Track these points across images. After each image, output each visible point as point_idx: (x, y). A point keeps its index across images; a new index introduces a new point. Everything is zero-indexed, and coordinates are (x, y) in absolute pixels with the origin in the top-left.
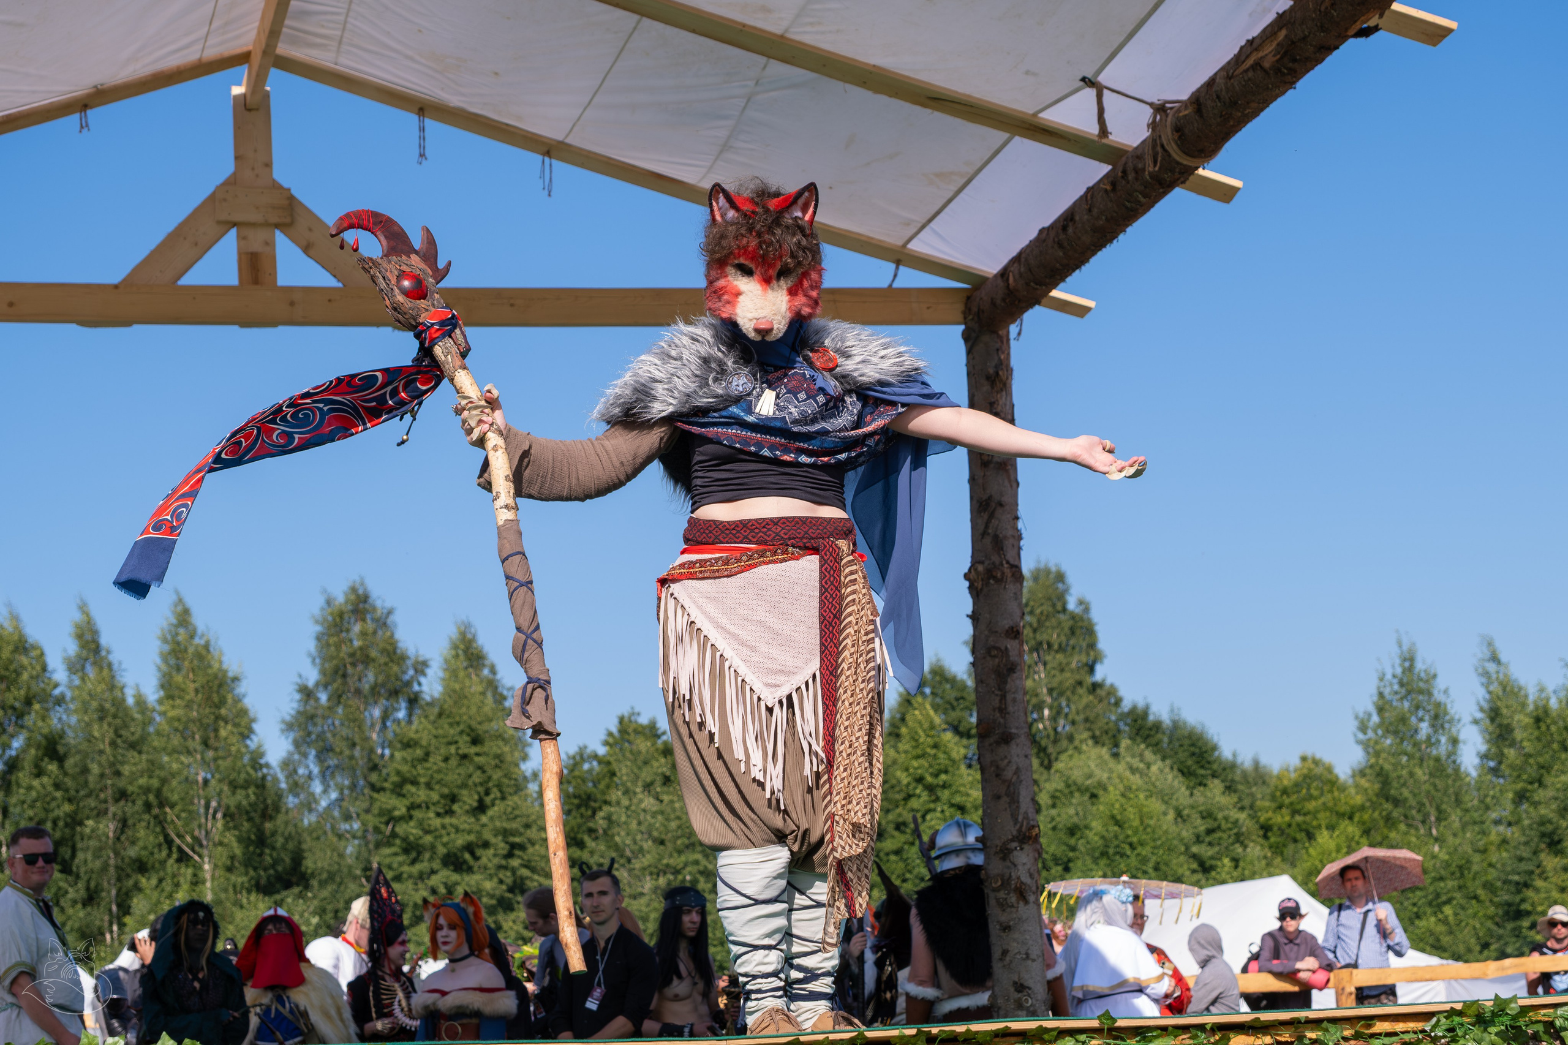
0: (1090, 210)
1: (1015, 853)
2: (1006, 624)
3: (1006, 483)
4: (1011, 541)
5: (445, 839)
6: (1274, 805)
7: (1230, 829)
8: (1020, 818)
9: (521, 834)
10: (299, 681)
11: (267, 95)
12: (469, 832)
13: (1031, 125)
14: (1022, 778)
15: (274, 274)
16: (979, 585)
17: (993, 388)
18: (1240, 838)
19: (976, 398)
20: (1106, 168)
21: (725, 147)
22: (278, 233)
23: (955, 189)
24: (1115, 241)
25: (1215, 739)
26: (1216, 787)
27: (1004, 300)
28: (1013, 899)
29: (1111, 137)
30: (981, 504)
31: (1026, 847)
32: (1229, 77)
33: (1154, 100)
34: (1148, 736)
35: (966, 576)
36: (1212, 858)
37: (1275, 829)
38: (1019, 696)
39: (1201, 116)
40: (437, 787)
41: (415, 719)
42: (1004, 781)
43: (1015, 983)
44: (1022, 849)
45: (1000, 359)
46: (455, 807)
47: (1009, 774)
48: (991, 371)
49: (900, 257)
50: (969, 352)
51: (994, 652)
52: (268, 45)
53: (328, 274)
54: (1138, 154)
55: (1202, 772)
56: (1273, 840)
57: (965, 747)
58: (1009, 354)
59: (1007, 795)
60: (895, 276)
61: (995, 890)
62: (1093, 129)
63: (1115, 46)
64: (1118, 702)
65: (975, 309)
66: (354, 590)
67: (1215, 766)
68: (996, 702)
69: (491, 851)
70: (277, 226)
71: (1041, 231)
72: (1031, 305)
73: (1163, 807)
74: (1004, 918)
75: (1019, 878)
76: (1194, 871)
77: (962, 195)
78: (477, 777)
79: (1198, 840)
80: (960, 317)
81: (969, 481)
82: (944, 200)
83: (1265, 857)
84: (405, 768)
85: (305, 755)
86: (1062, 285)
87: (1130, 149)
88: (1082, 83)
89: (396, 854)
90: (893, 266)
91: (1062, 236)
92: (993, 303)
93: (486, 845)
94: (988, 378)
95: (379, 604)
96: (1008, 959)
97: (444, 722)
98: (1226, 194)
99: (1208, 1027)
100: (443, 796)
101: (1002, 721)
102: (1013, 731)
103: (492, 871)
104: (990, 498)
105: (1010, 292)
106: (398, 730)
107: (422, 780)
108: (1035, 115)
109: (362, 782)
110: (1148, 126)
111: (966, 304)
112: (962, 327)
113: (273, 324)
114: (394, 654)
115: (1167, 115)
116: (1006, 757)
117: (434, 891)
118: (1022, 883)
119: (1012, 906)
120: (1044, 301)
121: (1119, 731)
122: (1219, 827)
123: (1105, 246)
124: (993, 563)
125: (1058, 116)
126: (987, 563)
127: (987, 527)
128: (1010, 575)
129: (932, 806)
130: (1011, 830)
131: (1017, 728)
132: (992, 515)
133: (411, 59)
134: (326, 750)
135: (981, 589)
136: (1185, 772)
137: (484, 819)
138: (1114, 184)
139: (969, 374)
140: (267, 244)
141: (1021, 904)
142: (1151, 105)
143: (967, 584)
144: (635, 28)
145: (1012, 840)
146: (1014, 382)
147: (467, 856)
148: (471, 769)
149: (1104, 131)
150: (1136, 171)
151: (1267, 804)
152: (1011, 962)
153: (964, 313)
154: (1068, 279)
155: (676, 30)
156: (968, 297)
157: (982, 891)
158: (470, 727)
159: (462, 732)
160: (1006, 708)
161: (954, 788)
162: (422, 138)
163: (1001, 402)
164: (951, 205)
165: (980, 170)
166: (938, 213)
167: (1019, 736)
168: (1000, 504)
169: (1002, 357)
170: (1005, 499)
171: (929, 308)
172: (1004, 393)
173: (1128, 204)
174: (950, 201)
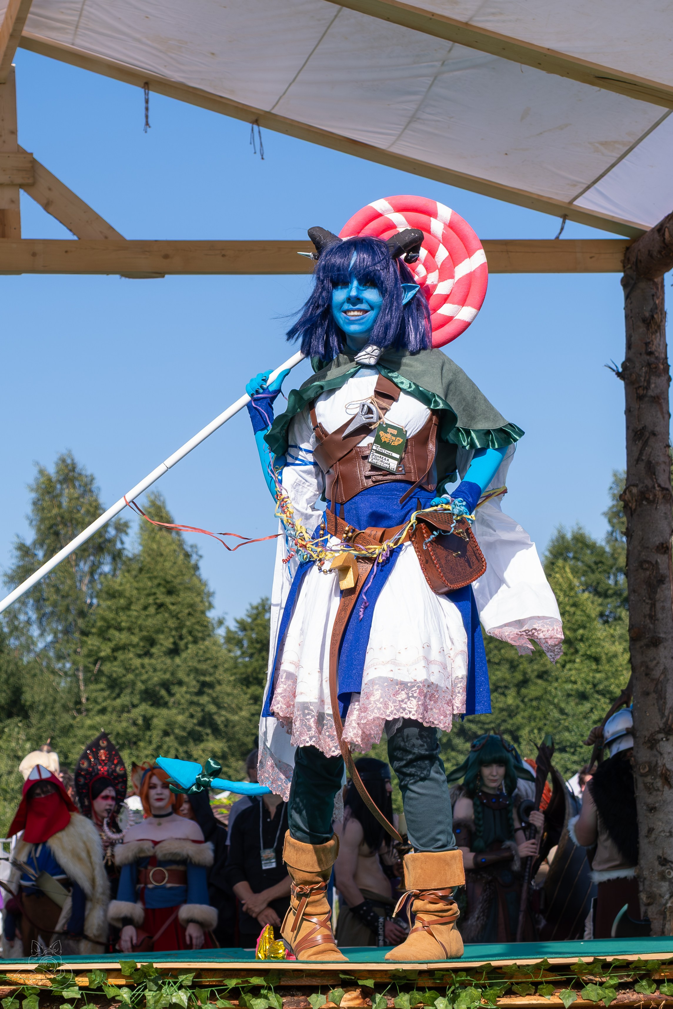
1: (661, 743)
2: (657, 540)
3: (659, 415)
4: (663, 466)
5: (145, 677)
8: (667, 713)
10: (19, 539)
11: (13, 70)
12: (165, 671)
14: (669, 677)
15: (18, 228)
16: (633, 505)
17: (648, 329)
19: (633, 338)
21: (413, 118)
22: (22, 192)
23: (619, 156)
27: (660, 252)
28: (659, 783)
30: (636, 433)
31: (671, 738)
35: (622, 498)
38: (667, 604)
41: (119, 573)
42: (653, 680)
43: (659, 857)
44: (667, 740)
45: (655, 303)
46: (154, 649)
47: (657, 673)
48: (647, 314)
49: (567, 213)
50: (627, 297)
51: (646, 566)
52: (14, 30)
53: (65, 228)
58: (663, 299)
59: (655, 692)
60: (562, 229)
61: (642, 775)
65: (633, 259)
66: (63, 461)
68: (646, 610)
69: (184, 689)
70: (21, 186)
74: (650, 800)
75: (664, 765)
77: (625, 161)
80: (620, 266)
81: (626, 412)
82: (608, 165)
84: (111, 616)
89: (101, 690)
90: (560, 220)
92: (650, 254)
93: (179, 683)
94: (644, 320)
96: (653, 836)
97: (144, 577)
102: (662, 635)
104: (644, 428)
105: (666, 246)
106: (104, 583)
107: (125, 626)
111: (625, 254)
112: (622, 275)
113: (18, 272)
116: (655, 659)
118: (667, 769)
119: (658, 790)
124: (647, 486)
126: (640, 486)
127: (641, 453)
128: (661, 497)
130: (658, 723)
131: (665, 633)
132: (646, 444)
133: (139, 41)
134: (42, 600)
135: (635, 509)
137: (178, 661)
139: (627, 317)
140: (12, 201)
141: (666, 788)
143: (622, 504)
144: (336, 14)
145: (659, 732)
146: (666, 324)
148: (167, 616)
152: (656, 838)
153: (623, 262)
156: (627, 249)
157: (631, 777)
158: (166, 580)
159: (159, 585)
160: (655, 615)
162: (147, 109)
163: (655, 343)
164: (614, 169)
165: (641, 139)
166: (602, 176)
167: (666, 640)
168: (654, 434)
169: (657, 302)
170: (657, 429)
171: (591, 258)
172: (658, 334)
174: (613, 166)
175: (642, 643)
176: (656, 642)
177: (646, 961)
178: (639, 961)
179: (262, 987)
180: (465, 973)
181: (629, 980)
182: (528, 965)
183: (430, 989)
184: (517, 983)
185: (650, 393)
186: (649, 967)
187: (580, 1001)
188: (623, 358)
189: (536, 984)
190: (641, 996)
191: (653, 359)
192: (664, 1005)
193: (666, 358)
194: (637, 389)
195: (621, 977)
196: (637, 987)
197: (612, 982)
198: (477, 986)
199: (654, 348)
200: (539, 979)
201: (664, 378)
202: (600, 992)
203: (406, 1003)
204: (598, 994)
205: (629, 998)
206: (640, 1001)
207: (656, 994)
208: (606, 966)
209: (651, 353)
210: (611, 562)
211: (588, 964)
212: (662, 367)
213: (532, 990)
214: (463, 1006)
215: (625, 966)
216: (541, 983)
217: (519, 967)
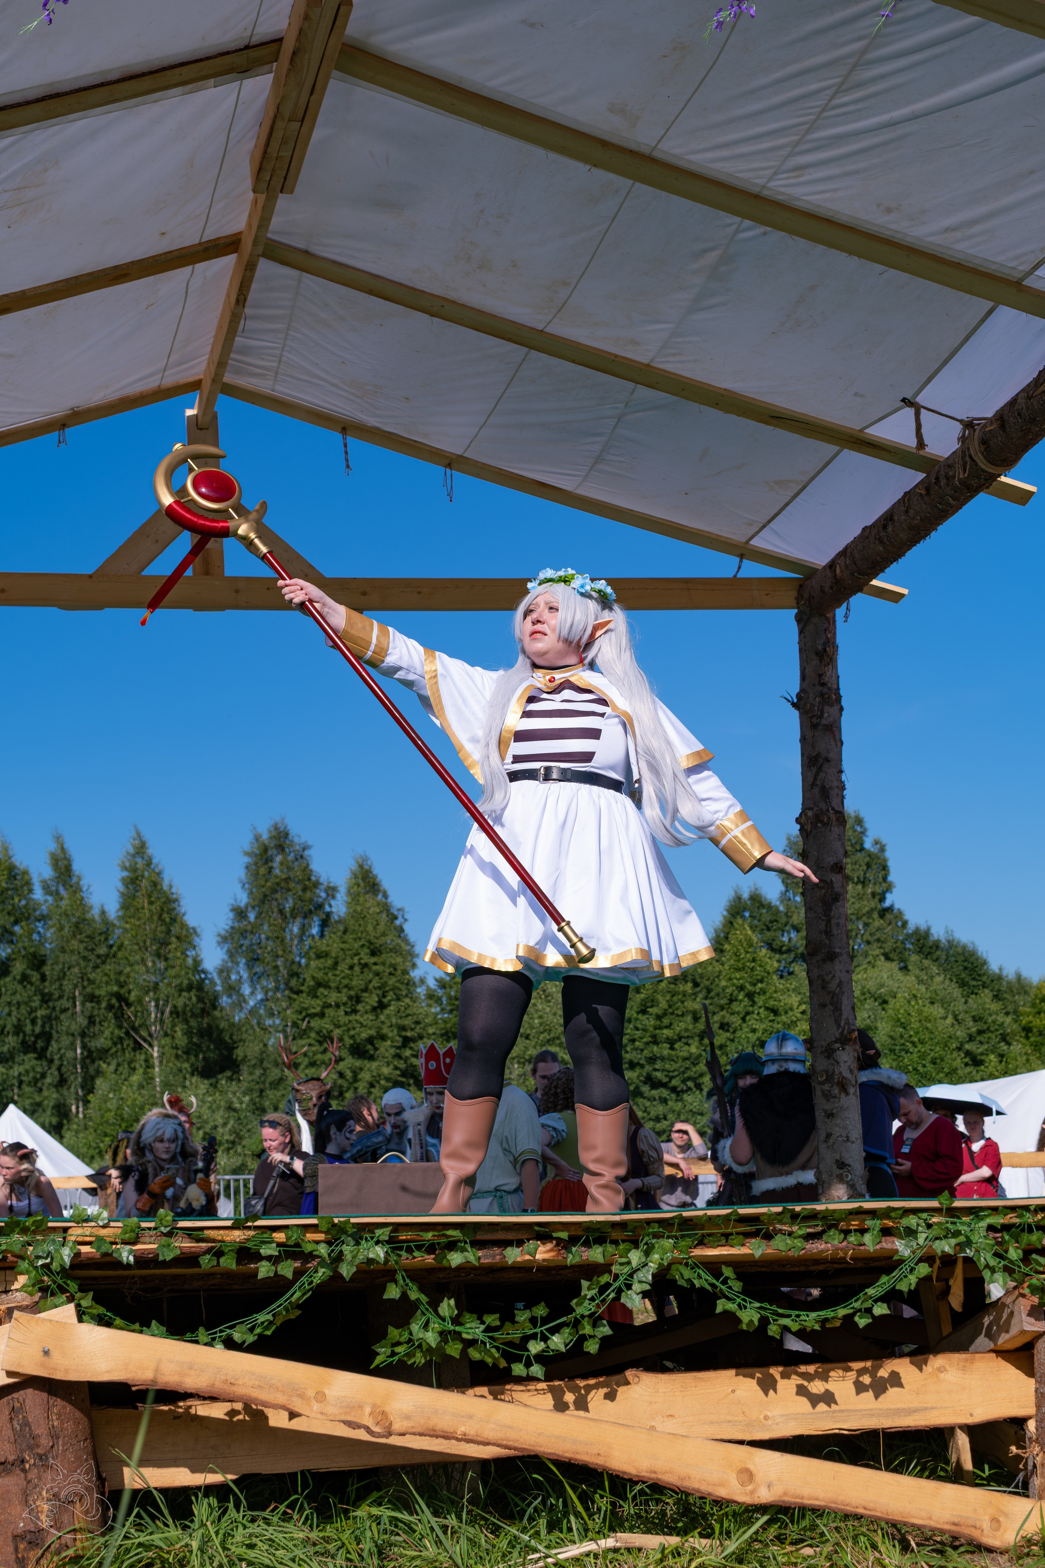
0: (907, 511)
1: (838, 1052)
2: (831, 860)
3: (832, 742)
4: (837, 791)
5: (352, 1032)
6: (1034, 1011)
7: (997, 1030)
8: (842, 1024)
9: (412, 1030)
10: (233, 902)
11: (216, 416)
12: (370, 1028)
13: (858, 439)
14: (844, 989)
15: (222, 567)
16: (808, 828)
17: (821, 662)
18: (1005, 1038)
19: (806, 671)
20: (920, 476)
21: (599, 460)
23: (792, 494)
24: (928, 538)
25: (985, 955)
26: (986, 996)
27: (831, 588)
28: (836, 1091)
29: (927, 450)
30: (811, 760)
31: (847, 1047)
32: (1029, 398)
33: (963, 417)
34: (929, 953)
35: (798, 821)
36: (982, 1054)
37: (1035, 1030)
38: (842, 921)
39: (1005, 431)
40: (345, 990)
41: (326, 933)
42: (829, 993)
43: (837, 1161)
44: (844, 1049)
45: (828, 638)
46: (360, 1007)
47: (833, 986)
48: (820, 648)
49: (744, 552)
50: (801, 632)
54: (949, 463)
55: (974, 983)
56: (1032, 1039)
57: (779, 961)
58: (835, 634)
59: (831, 1004)
60: (739, 568)
61: (821, 1083)
62: (912, 442)
63: (931, 372)
64: (905, 924)
65: (806, 596)
66: (276, 828)
67: (984, 979)
68: (822, 926)
69: (389, 1043)
71: (864, 529)
72: (852, 594)
73: (942, 1011)
74: (828, 1107)
75: (841, 1073)
76: (966, 1065)
77: (798, 499)
78: (375, 983)
79: (971, 1038)
80: (794, 602)
81: (801, 740)
82: (782, 505)
83: (1026, 1054)
84: (319, 975)
85: (237, 964)
86: (881, 575)
87: (943, 459)
88: (903, 403)
89: (310, 1045)
90: (738, 559)
91: (883, 534)
92: (823, 590)
93: (383, 1038)
94: (817, 654)
95: (296, 840)
96: (831, 1141)
97: (349, 937)
98: (1023, 497)
99: (1032, 1208)
100: (350, 998)
101: (828, 942)
102: (837, 950)
103: (390, 1059)
105: (837, 581)
106: (313, 944)
107: (332, 985)
108: (861, 431)
109: (282, 986)
110: (959, 440)
111: (799, 592)
112: (796, 611)
113: (221, 607)
114: (309, 882)
115: (975, 430)
116: (831, 973)
117: (341, 1075)
118: (844, 1077)
119: (836, 1096)
120: (865, 589)
121: (905, 949)
122: (988, 1029)
123: (918, 542)
124: (821, 810)
125: (882, 431)
126: (815, 809)
128: (835, 819)
129: (751, 1009)
130: (835, 1033)
131: (840, 948)
132: (820, 769)
133: (336, 386)
134: (254, 960)
135: (811, 831)
136: (963, 984)
137: (382, 1018)
138: (928, 489)
139: (801, 650)
141: (843, 1095)
142: (961, 421)
143: (798, 827)
144: (524, 360)
145: (836, 1042)
147: (369, 1047)
148: (371, 975)
149: (921, 444)
150: (947, 478)
151: (1028, 1010)
152: (834, 1142)
153: (797, 599)
154: (887, 570)
155: (558, 361)
156: (801, 586)
158: (371, 943)
159: (363, 946)
160: (831, 931)
161: (768, 994)
162: (346, 453)
163: (828, 674)
164: (788, 508)
165: (813, 478)
166: (776, 515)
167: (841, 954)
168: (827, 760)
169: (830, 636)
170: (831, 756)
171: (769, 595)
172: (830, 667)
173: (940, 506)
174: (787, 505)
175: (818, 958)
176: (831, 957)
177: (834, 1211)
178: (827, 1210)
179: (459, 1241)
180: (657, 1225)
181: (820, 1229)
182: (718, 1216)
183: (623, 1241)
184: (709, 1235)
185: (824, 722)
186: (836, 1216)
187: (769, 1251)
188: (797, 689)
189: (727, 1236)
190: (829, 1246)
191: (825, 690)
192: (851, 1257)
193: (838, 689)
194: (811, 718)
195: (809, 1227)
196: (824, 1237)
197: (801, 1232)
198: (668, 1237)
199: (826, 679)
200: (729, 1230)
201: (836, 708)
202: (789, 1241)
203: (599, 1255)
204: (786, 1245)
205: (817, 1248)
206: (828, 1251)
208: (795, 1216)
209: (823, 684)
210: (784, 920)
211: (778, 1214)
212: (834, 697)
213: (724, 1242)
214: (656, 1257)
215: (813, 1216)
216: (732, 1234)
217: (710, 1218)
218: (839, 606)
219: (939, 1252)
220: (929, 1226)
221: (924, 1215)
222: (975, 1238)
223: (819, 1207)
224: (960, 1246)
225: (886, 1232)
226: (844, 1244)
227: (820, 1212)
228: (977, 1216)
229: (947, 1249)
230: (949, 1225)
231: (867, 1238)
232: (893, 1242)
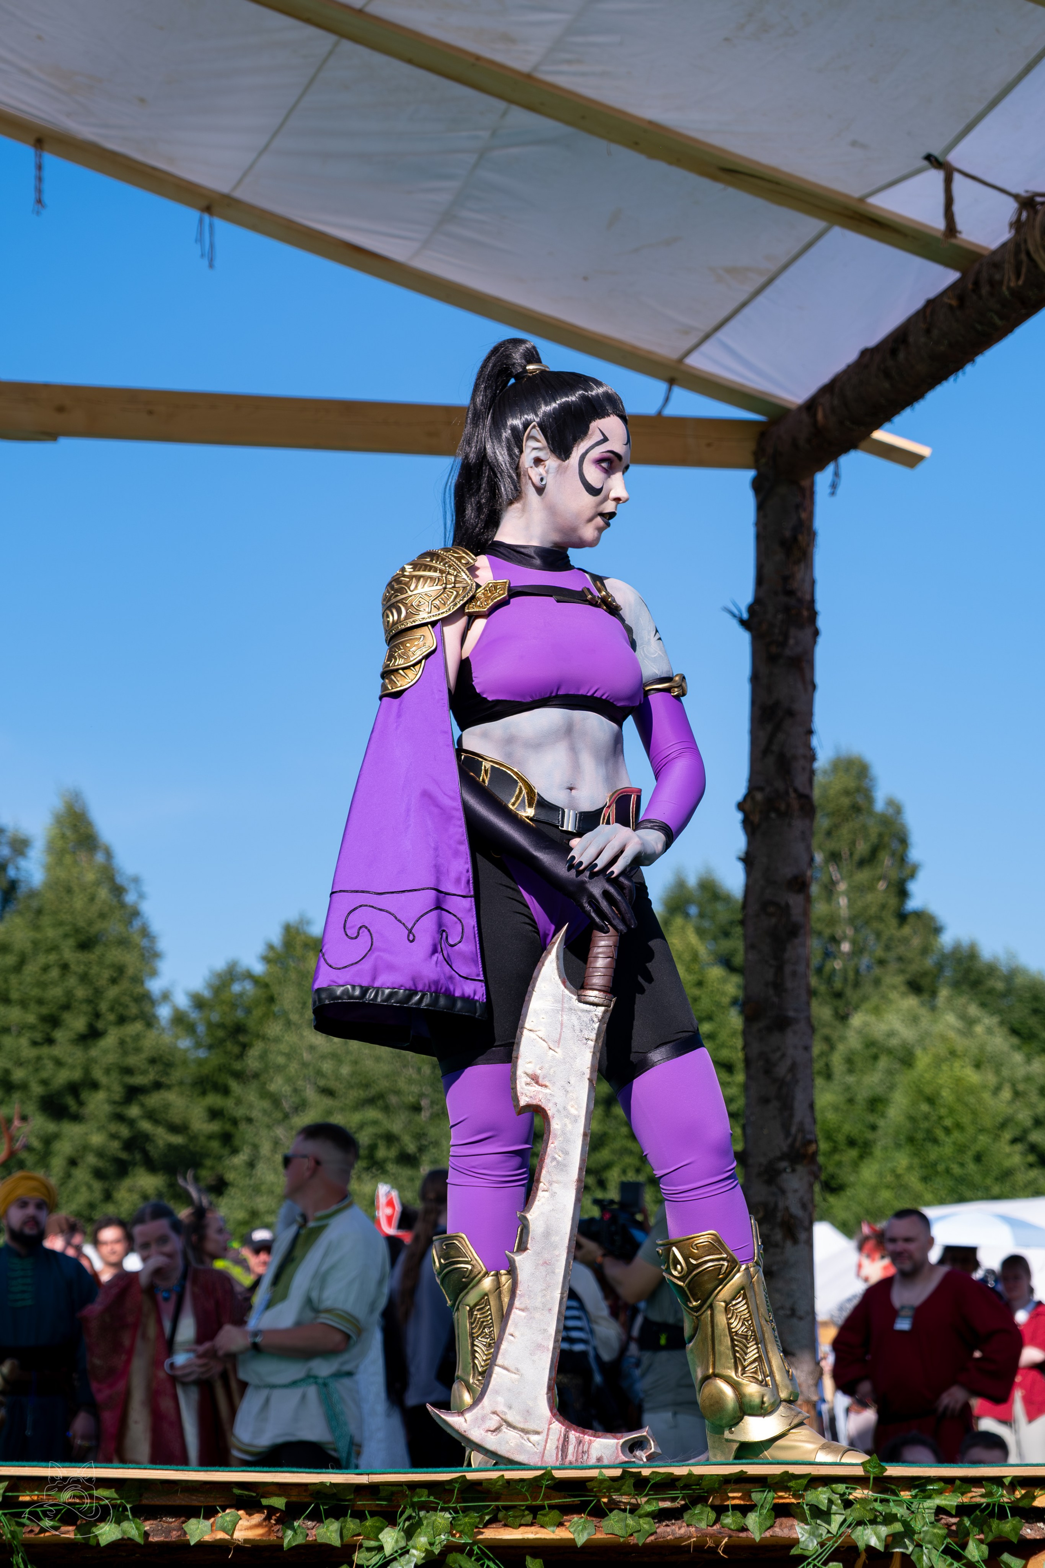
0: (928, 331)
1: (784, 1175)
2: (788, 872)
3: (800, 686)
4: (800, 762)
5: (42, 1076)
8: (793, 1130)
9: (143, 1073)
12: (74, 1068)
13: (856, 212)
14: (798, 1076)
16: (756, 818)
17: (788, 557)
19: (765, 570)
20: (952, 276)
23: (752, 290)
24: (960, 373)
27: (809, 441)
28: (776, 1232)
29: (961, 235)
30: (765, 711)
31: (799, 1168)
33: (1020, 190)
35: (740, 806)
38: (801, 968)
40: (34, 1006)
42: (775, 1080)
44: (793, 1171)
45: (800, 518)
46: (57, 1034)
47: (782, 1070)
48: (788, 534)
49: (675, 375)
50: (761, 507)
51: (771, 909)
54: (996, 260)
58: (812, 513)
59: (778, 1098)
60: (667, 400)
62: (939, 224)
63: (972, 116)
64: (939, 937)
65: (770, 450)
69: (103, 1094)
71: (865, 353)
72: (845, 450)
75: (785, 1206)
77: (761, 299)
80: (750, 459)
81: (751, 680)
82: (736, 305)
86: (887, 425)
87: (985, 253)
88: (926, 163)
91: (890, 363)
92: (795, 444)
93: (94, 1085)
94: (783, 543)
99: (1007, 1482)
100: (42, 1018)
101: (775, 1000)
102: (791, 1014)
103: (104, 1121)
104: (777, 704)
105: (818, 430)
108: (862, 200)
110: (1011, 225)
111: (759, 443)
112: (751, 474)
115: (1036, 212)
116: (780, 1049)
118: (789, 1213)
120: (864, 444)
121: (939, 978)
123: (947, 379)
124: (776, 791)
126: (768, 790)
128: (797, 808)
130: (781, 1146)
131: (795, 1009)
132: (778, 728)
133: (27, 73)
135: (760, 824)
137: (94, 1052)
138: (961, 299)
141: (787, 1240)
142: (1016, 197)
143: (739, 816)
144: (330, 53)
145: (781, 1159)
146: (817, 550)
149: (952, 228)
150: (992, 283)
153: (756, 454)
154: (898, 419)
155: (385, 59)
156: (763, 435)
158: (79, 930)
159: (66, 935)
160: (783, 984)
162: (39, 179)
163: (799, 576)
164: (745, 310)
165: (785, 267)
166: (726, 320)
167: (795, 1021)
168: (790, 713)
169: (804, 515)
170: (796, 706)
171: (709, 445)
172: (802, 566)
173: (979, 327)
174: (744, 305)
175: (762, 1025)
176: (782, 1024)
177: (701, 1477)
178: (690, 1475)
180: (425, 1492)
181: (676, 1505)
182: (520, 1479)
183: (372, 1514)
184: (504, 1507)
185: (788, 652)
186: (705, 1485)
187: (599, 1536)
188: (749, 599)
189: (535, 1510)
190: (693, 1529)
191: (793, 602)
192: (726, 1545)
193: (812, 601)
194: (768, 645)
195: (662, 1500)
196: (686, 1516)
197: (649, 1508)
198: (443, 1510)
199: (795, 585)
200: (539, 1502)
201: (809, 631)
202: (630, 1522)
203: (333, 1534)
204: (627, 1526)
205: (673, 1534)
206: (690, 1537)
207: (715, 1527)
208: (641, 1482)
209: (790, 593)
211: (614, 1479)
212: (805, 613)
213: (529, 1518)
214: (422, 1540)
215: (669, 1484)
216: (542, 1507)
217: (509, 1482)
218: (821, 467)
219: (861, 1545)
220: (848, 1504)
221: (841, 1488)
222: (917, 1525)
223: (680, 1471)
224: (895, 1539)
225: (782, 1511)
226: (717, 1527)
227: (679, 1478)
228: (924, 1491)
229: (874, 1542)
230: (878, 1506)
231: (752, 1520)
232: (792, 1527)
